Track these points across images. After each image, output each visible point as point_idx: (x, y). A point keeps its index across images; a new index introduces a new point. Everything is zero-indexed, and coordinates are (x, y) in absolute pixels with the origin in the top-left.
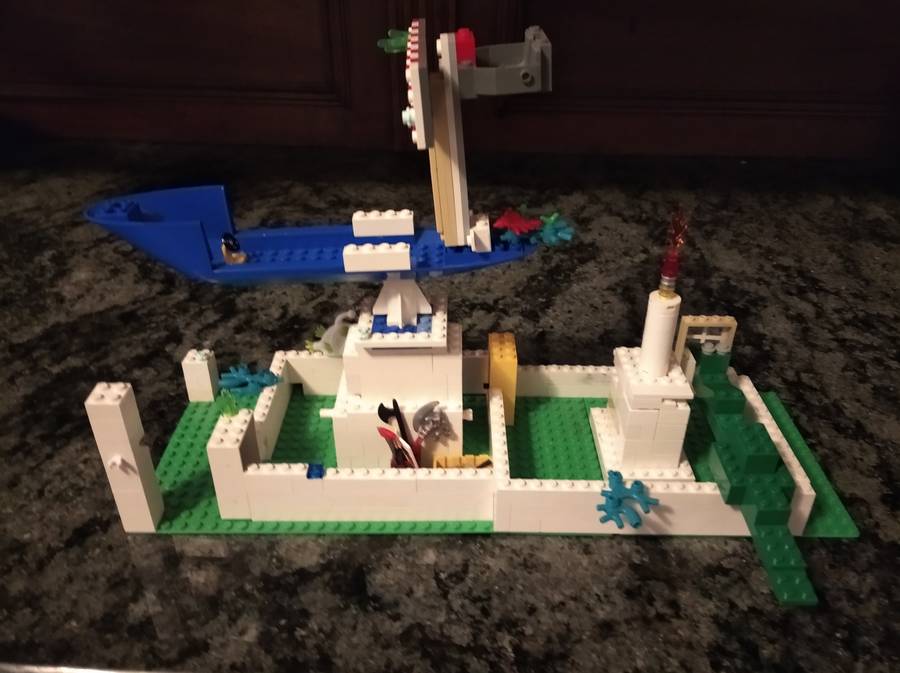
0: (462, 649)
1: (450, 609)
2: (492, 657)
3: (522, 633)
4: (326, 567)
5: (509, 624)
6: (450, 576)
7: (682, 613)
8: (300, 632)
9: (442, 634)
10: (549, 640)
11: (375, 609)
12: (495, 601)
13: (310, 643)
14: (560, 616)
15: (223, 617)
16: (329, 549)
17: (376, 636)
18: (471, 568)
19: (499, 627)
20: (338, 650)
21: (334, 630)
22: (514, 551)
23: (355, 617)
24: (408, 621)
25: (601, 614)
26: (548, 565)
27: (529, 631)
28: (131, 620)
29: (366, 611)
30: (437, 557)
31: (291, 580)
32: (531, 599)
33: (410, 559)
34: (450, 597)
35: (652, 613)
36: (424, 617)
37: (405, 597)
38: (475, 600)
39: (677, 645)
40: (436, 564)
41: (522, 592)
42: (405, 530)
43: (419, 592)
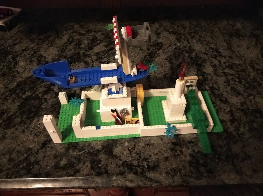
0: (136, 166)
1: (132, 157)
2: (142, 168)
3: (148, 161)
4: (103, 148)
5: (145, 159)
6: (132, 149)
7: (183, 154)
8: (100, 165)
9: (131, 163)
10: (154, 163)
11: (115, 158)
12: (142, 154)
13: (102, 167)
14: (157, 157)
15: (82, 163)
16: (103, 144)
17: (117, 165)
18: (136, 146)
19: (143, 160)
20: (109, 169)
21: (107, 164)
22: (145, 141)
23: (111, 160)
24: (123, 160)
25: (165, 155)
26: (153, 144)
27: (150, 161)
28: (61, 166)
29: (114, 159)
30: (128, 144)
31: (96, 152)
32: (150, 153)
33: (122, 145)
34: (132, 154)
35: (177, 154)
36: (126, 159)
37: (122, 155)
38: (138, 154)
39: (182, 161)
40: (128, 145)
41: (148, 151)
42: (120, 138)
43: (125, 153)
